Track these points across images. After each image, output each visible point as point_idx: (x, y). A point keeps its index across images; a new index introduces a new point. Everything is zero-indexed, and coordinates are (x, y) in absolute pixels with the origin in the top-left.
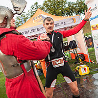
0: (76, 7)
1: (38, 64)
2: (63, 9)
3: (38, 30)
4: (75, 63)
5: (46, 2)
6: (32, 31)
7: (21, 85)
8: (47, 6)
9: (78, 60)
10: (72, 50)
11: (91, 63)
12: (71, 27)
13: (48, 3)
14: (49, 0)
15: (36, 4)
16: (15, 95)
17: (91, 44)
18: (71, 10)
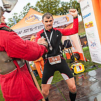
0: (70, 6)
1: (32, 65)
2: (56, 9)
3: (31, 30)
4: (71, 62)
5: (39, 2)
6: (25, 31)
7: (15, 80)
8: (40, 6)
9: (74, 59)
10: (67, 50)
11: (87, 61)
12: (65, 26)
13: (41, 3)
14: (42, 1)
15: (29, 4)
16: (9, 90)
17: (85, 43)
18: (65, 10)
